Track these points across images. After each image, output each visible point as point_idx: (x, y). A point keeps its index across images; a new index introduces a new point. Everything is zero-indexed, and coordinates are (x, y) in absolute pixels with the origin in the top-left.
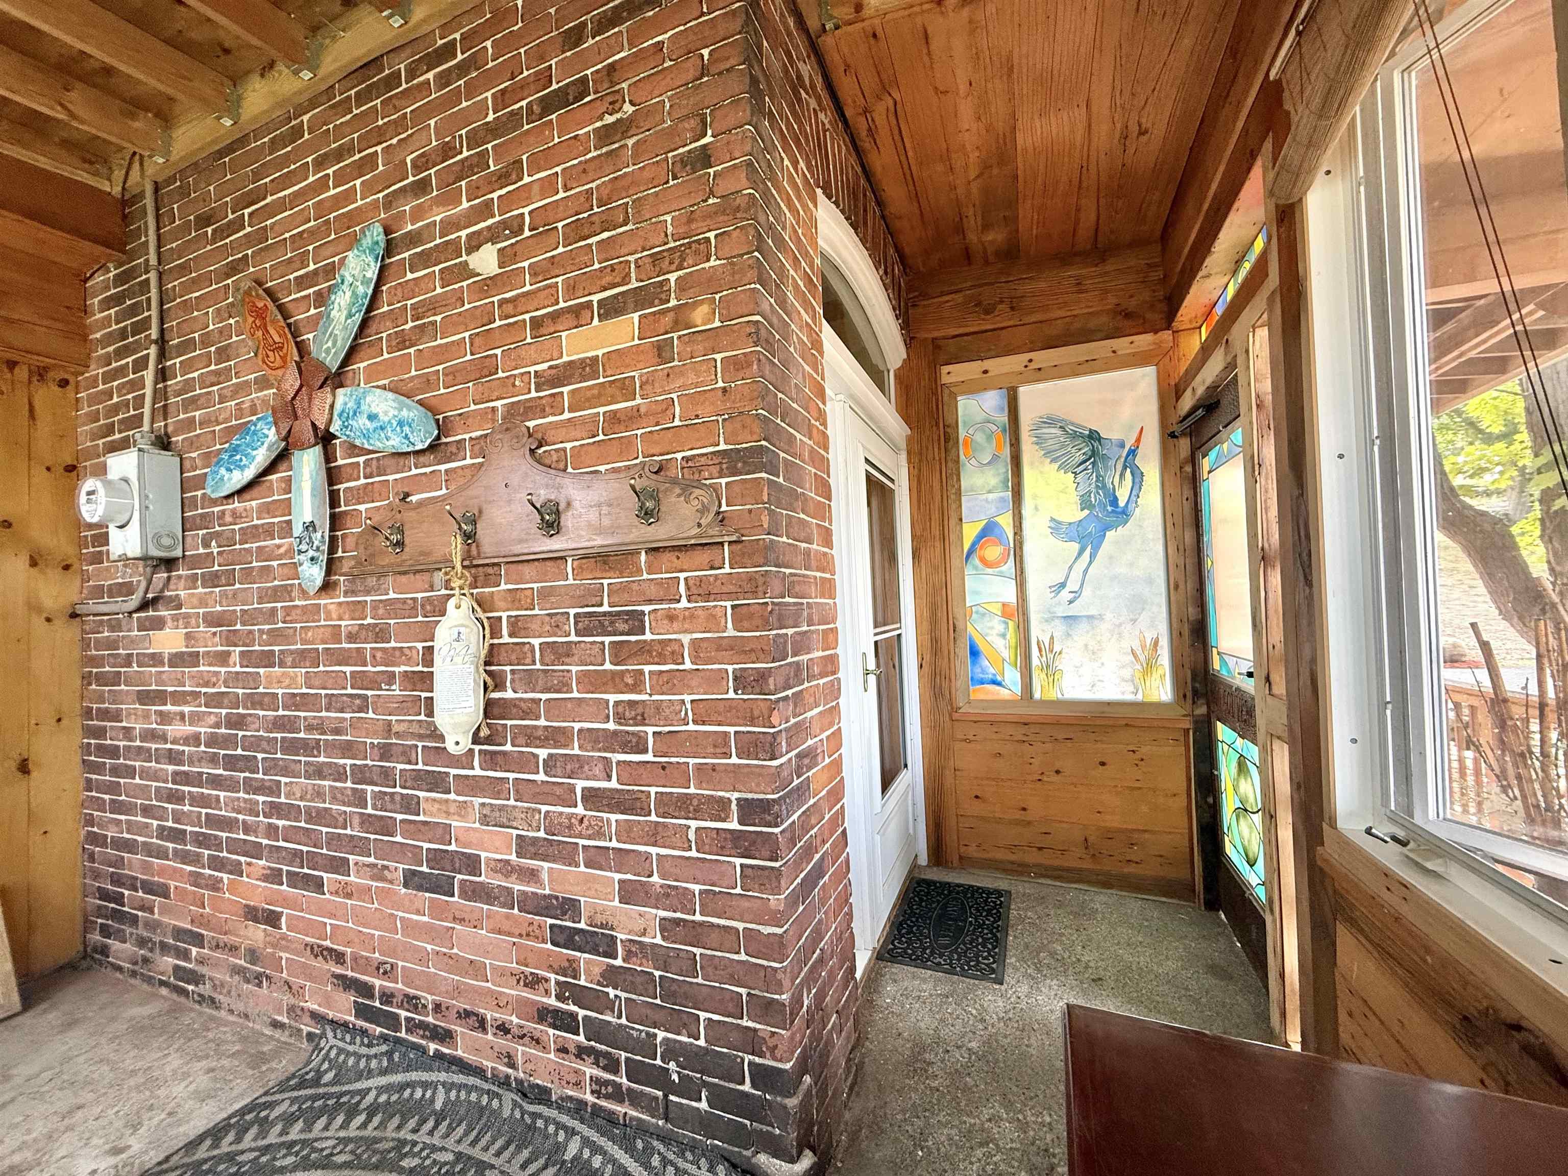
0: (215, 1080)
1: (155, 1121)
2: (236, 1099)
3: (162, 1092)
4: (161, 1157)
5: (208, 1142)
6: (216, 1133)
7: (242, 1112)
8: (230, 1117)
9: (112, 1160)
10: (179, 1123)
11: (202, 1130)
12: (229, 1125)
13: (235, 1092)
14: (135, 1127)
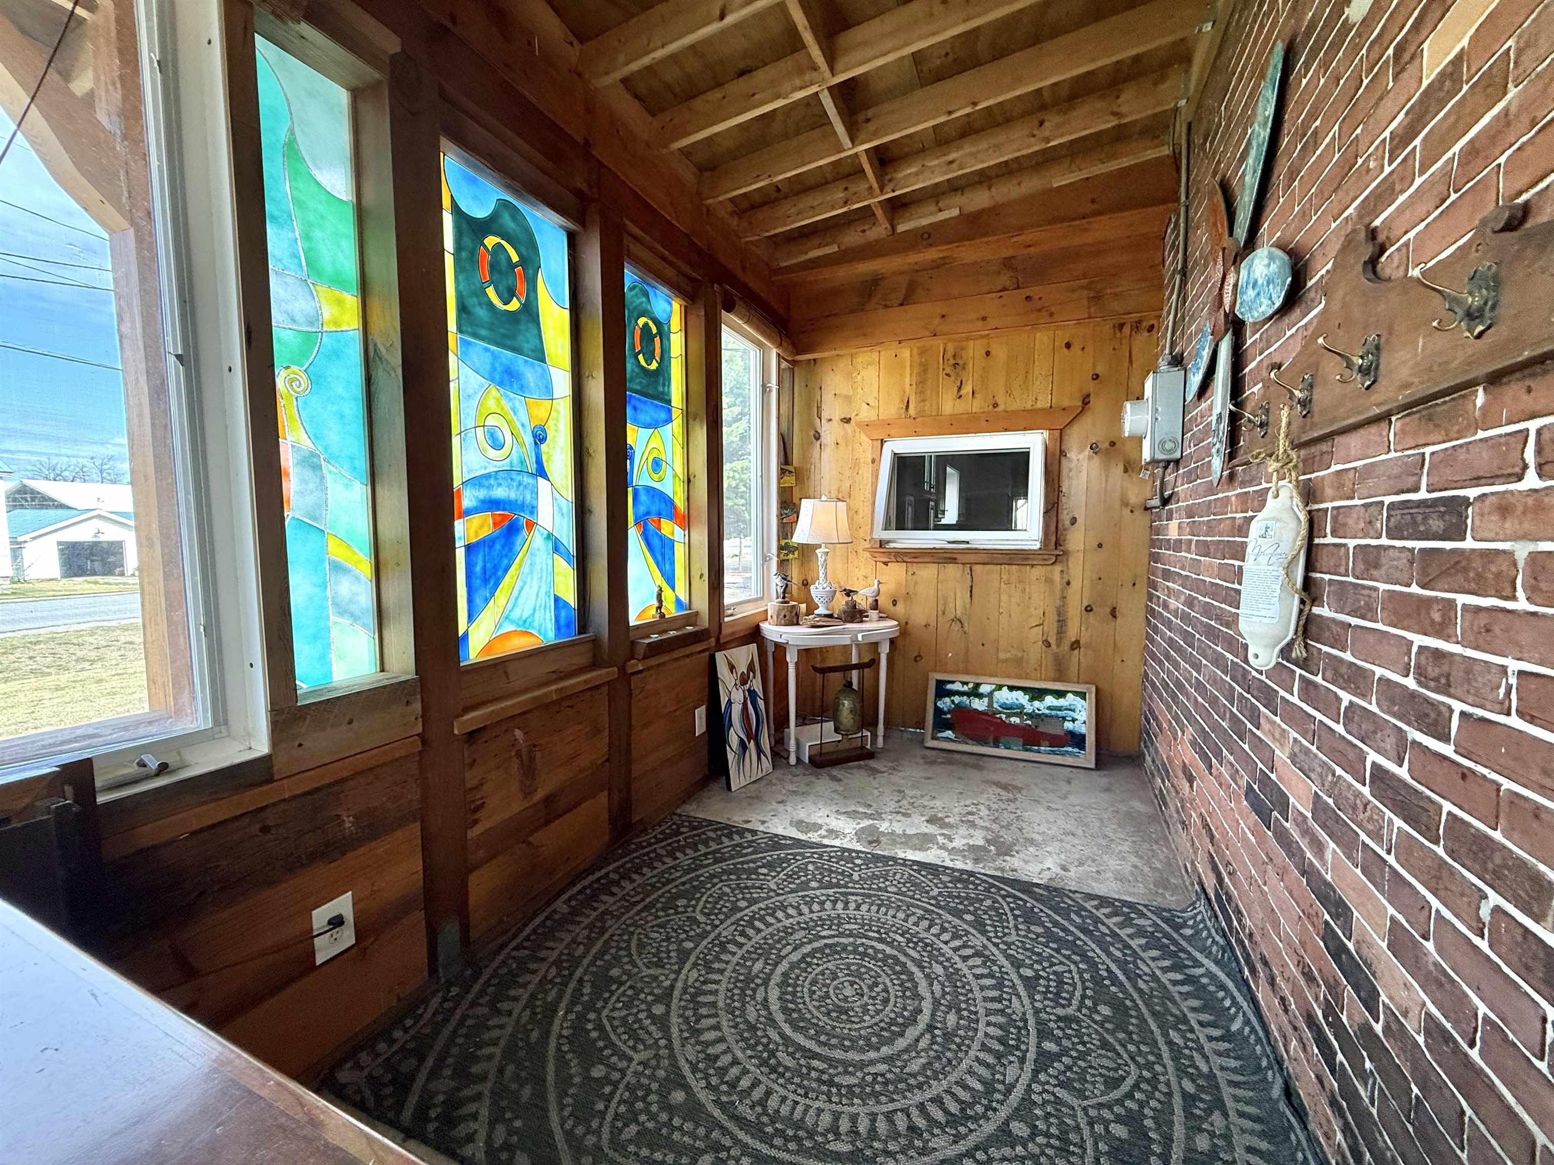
0: (1132, 874)
1: (1090, 869)
2: (1130, 894)
3: (1105, 857)
4: (1073, 889)
5: (1096, 903)
6: (1104, 901)
7: (1125, 903)
8: (1116, 900)
9: (1059, 871)
10: (1096, 880)
11: (1101, 894)
12: (1113, 904)
13: (1132, 890)
14: (1081, 864)
